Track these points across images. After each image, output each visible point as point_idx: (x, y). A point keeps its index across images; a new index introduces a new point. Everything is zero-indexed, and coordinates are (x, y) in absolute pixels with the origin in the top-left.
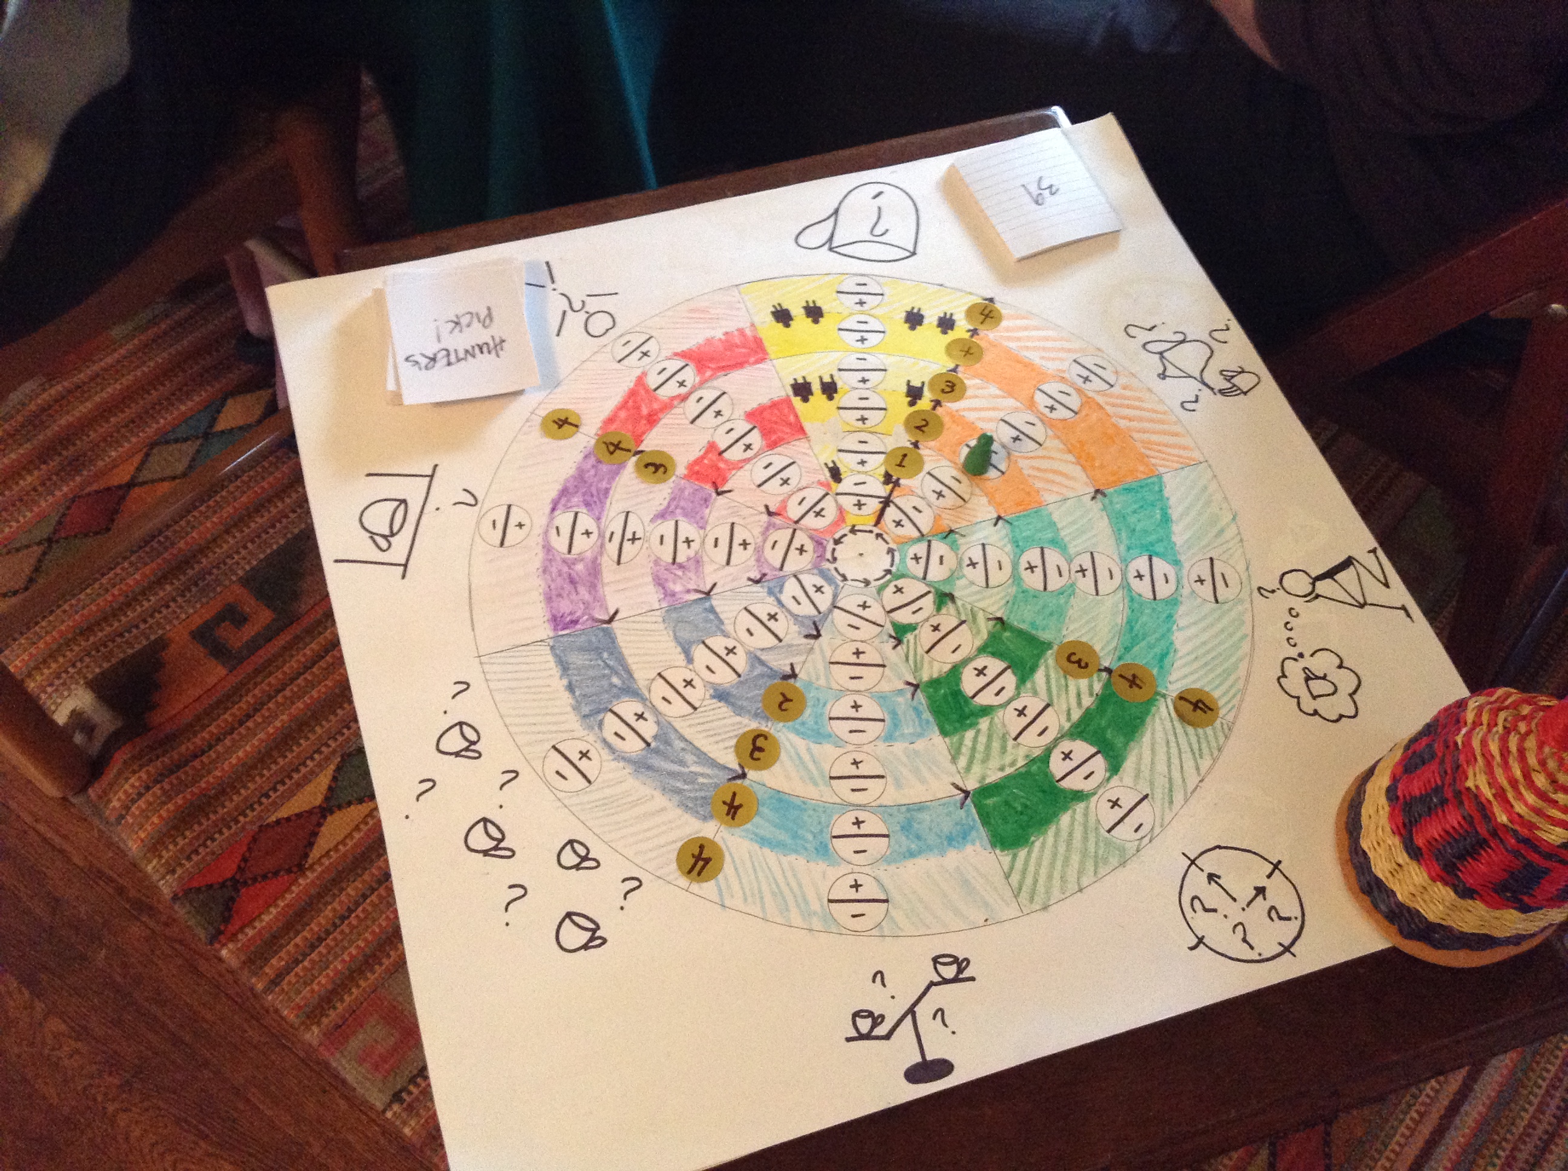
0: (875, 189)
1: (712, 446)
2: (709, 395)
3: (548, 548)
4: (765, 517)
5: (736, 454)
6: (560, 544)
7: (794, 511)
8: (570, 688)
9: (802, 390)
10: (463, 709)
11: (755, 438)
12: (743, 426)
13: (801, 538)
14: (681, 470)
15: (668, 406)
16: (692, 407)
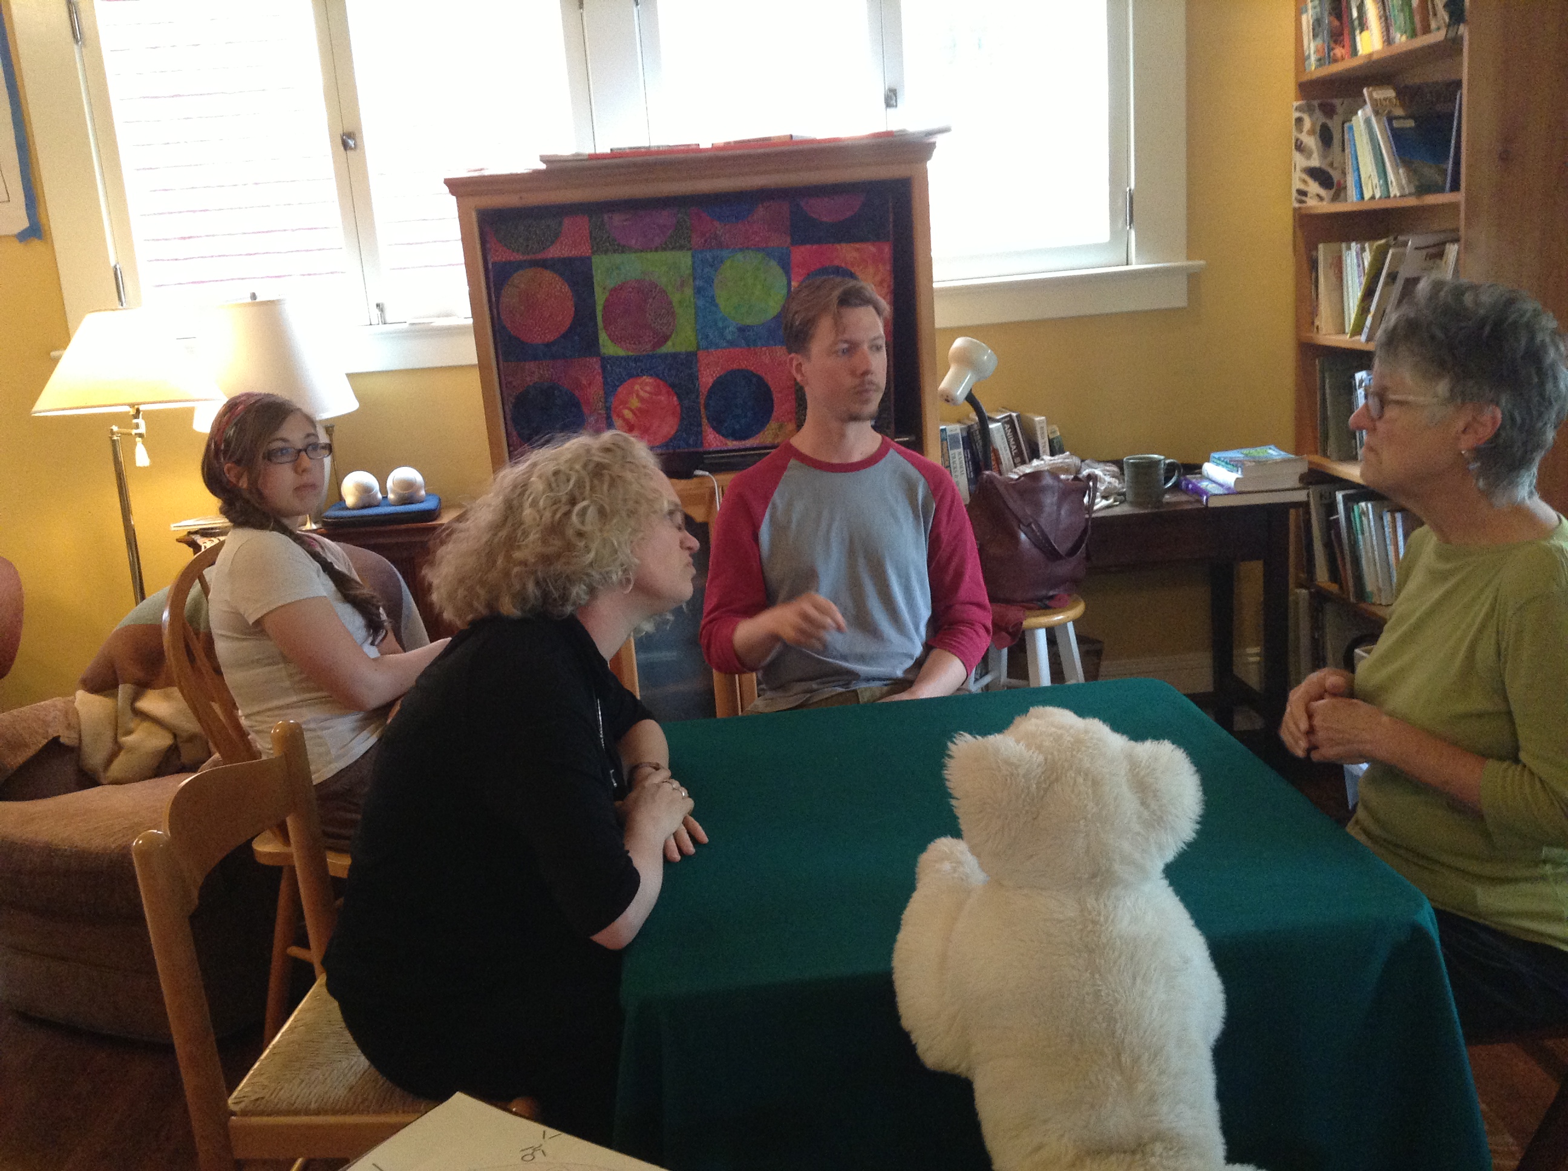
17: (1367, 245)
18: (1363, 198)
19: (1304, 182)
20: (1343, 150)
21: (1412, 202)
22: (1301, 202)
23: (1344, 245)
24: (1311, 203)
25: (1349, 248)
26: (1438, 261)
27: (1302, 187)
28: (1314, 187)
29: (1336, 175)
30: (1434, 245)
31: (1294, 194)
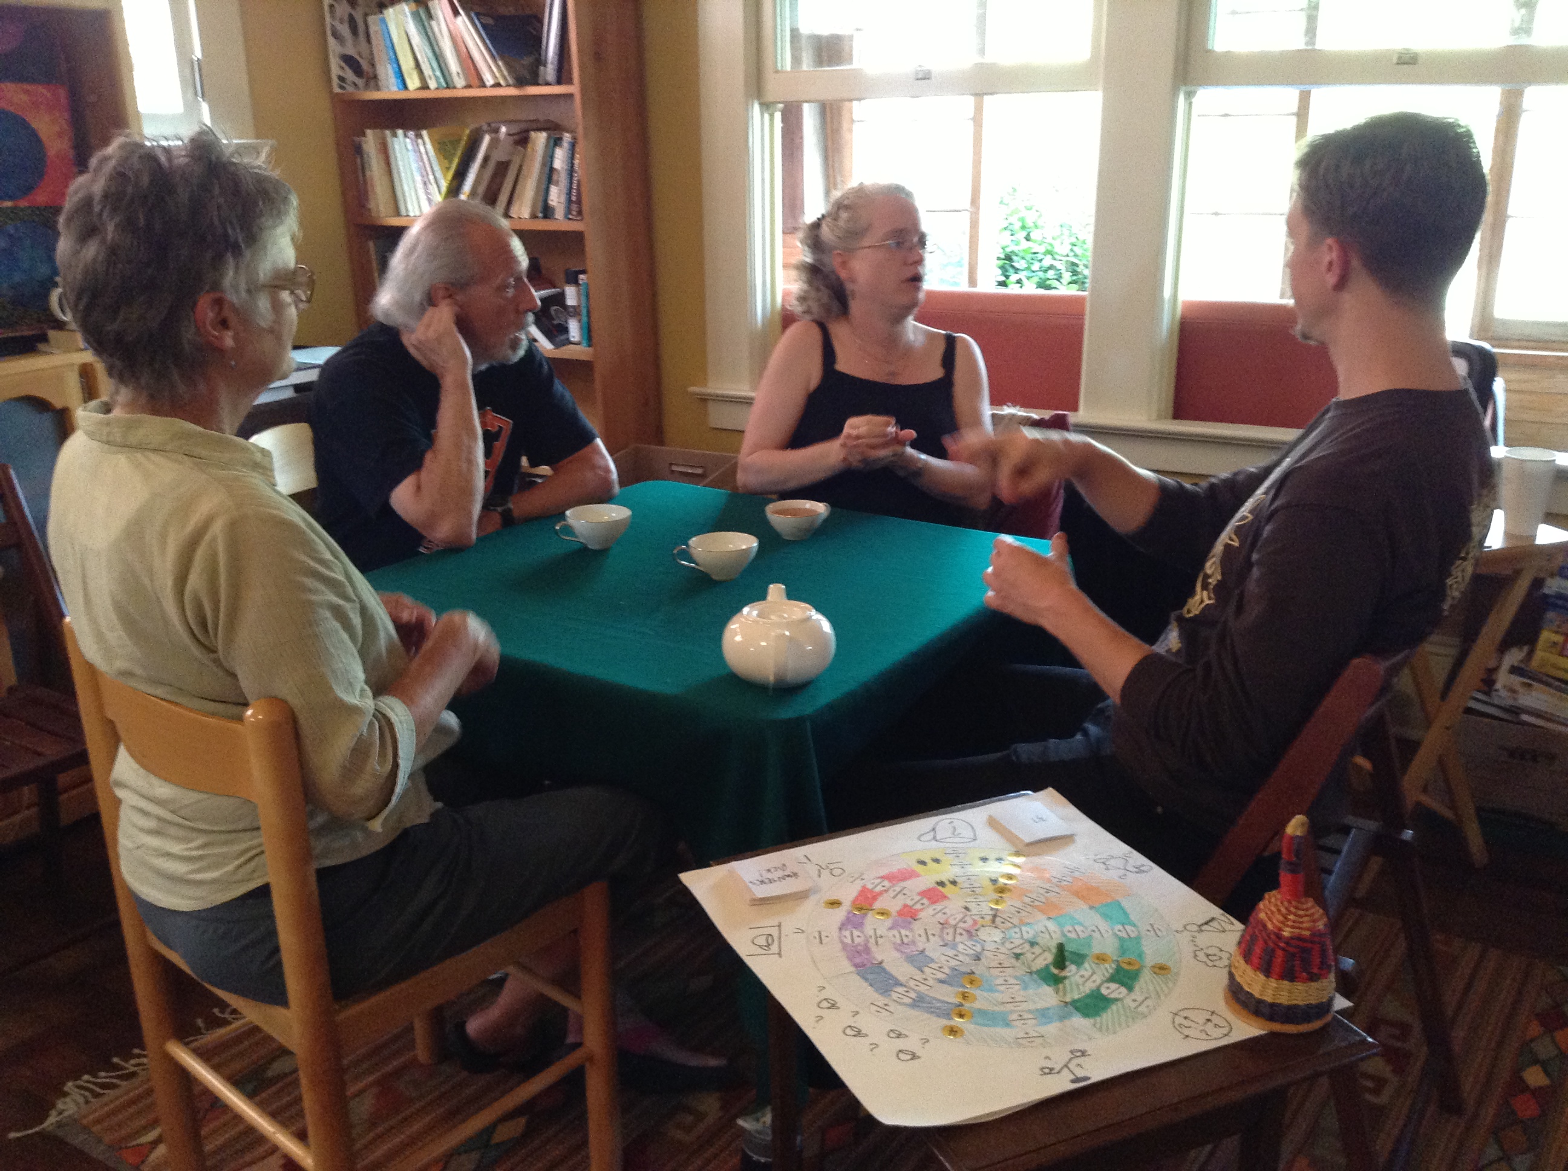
0: (949, 821)
1: (906, 906)
2: (898, 889)
3: (842, 942)
4: (940, 926)
5: (918, 906)
6: (848, 941)
7: (952, 922)
8: (871, 985)
9: (941, 884)
10: (825, 994)
11: (925, 901)
12: (918, 898)
13: (959, 931)
14: (894, 913)
15: (880, 893)
16: (891, 893)
17: (424, 133)
18: (406, 87)
19: (343, 68)
20: (369, 41)
21: (513, 91)
22: (342, 87)
23: (388, 133)
24: (350, 89)
25: (395, 135)
26: (520, 148)
27: (342, 74)
28: (349, 75)
29: (365, 65)
30: (518, 134)
31: (335, 81)
